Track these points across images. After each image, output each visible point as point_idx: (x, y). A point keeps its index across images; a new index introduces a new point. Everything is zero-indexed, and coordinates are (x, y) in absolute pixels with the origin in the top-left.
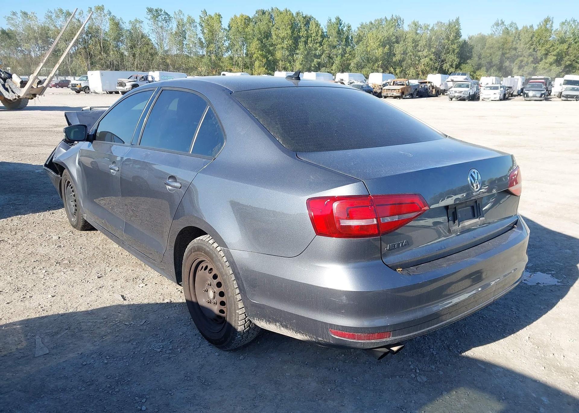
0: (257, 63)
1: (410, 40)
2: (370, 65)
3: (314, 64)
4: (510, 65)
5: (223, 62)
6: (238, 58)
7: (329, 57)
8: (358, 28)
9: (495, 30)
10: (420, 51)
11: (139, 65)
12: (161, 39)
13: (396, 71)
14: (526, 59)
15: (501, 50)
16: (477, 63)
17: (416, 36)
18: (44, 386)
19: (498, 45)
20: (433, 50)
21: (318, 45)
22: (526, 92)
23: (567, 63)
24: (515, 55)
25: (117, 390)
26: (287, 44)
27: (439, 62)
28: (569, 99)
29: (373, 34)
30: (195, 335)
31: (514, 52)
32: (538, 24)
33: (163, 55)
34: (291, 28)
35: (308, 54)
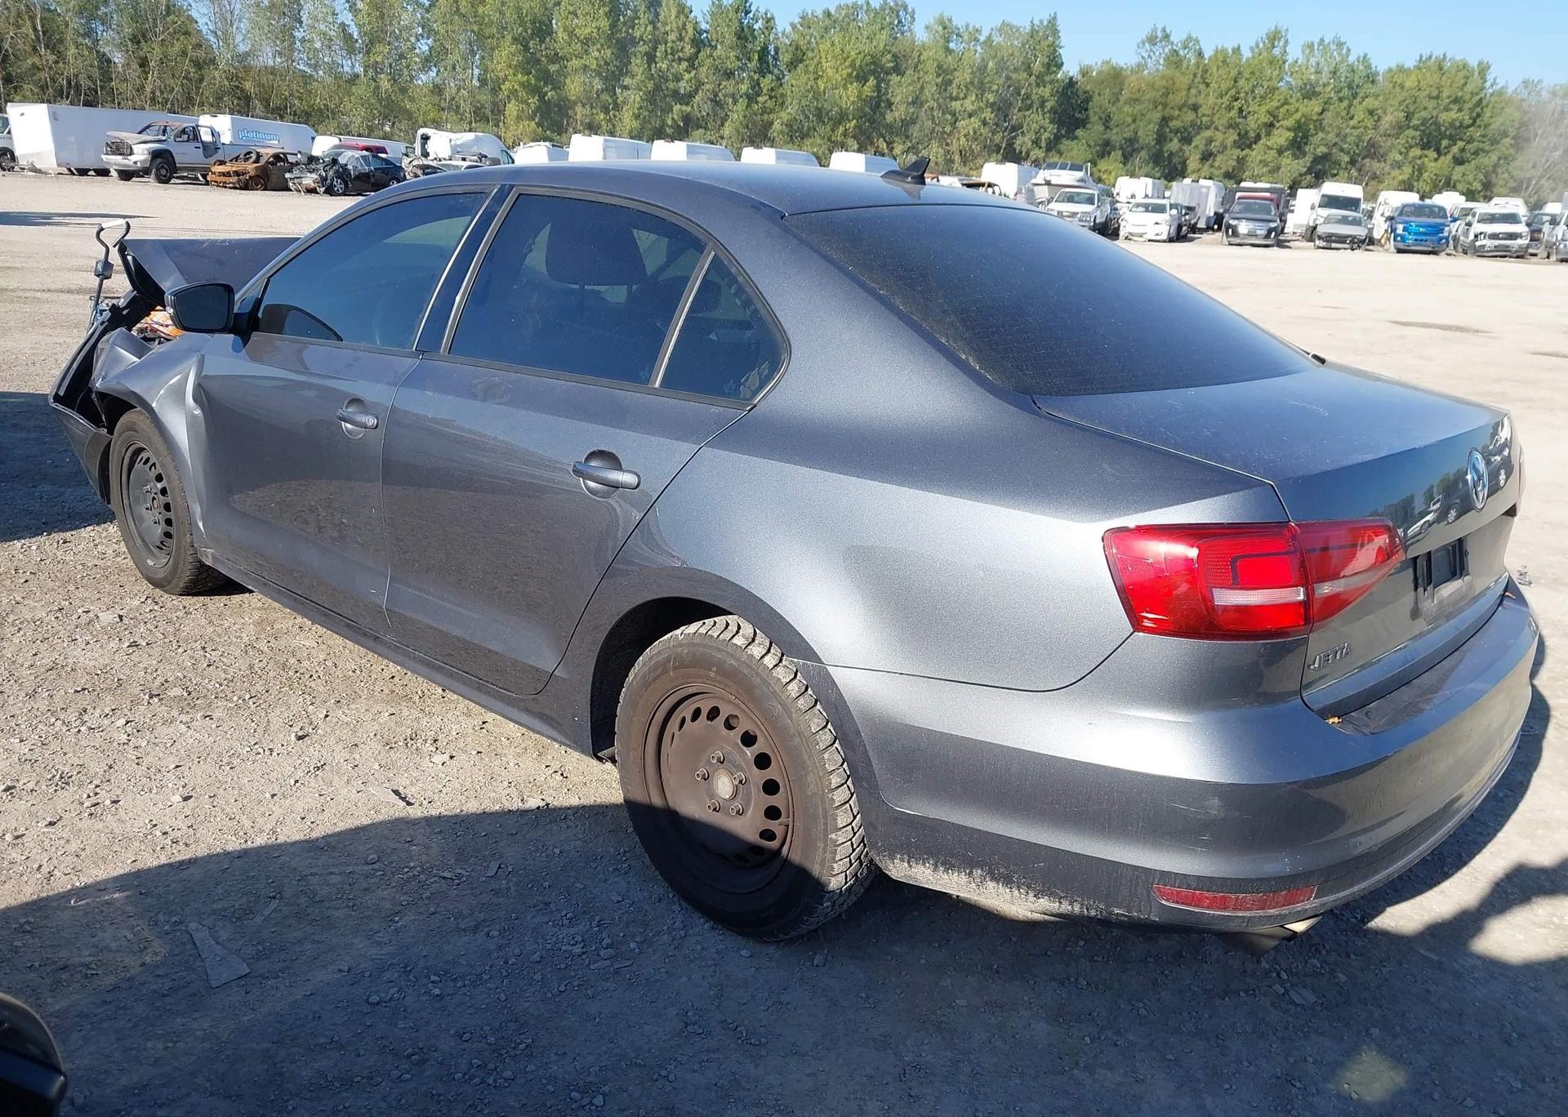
0: (512, 109)
1: (931, 66)
2: (823, 130)
3: (673, 119)
4: (1181, 149)
5: (412, 100)
6: (459, 90)
7: (716, 101)
8: (793, 26)
9: (1146, 55)
10: (956, 99)
11: (158, 93)
12: (226, 21)
13: (893, 148)
14: (1219, 136)
15: (1160, 108)
16: (1099, 138)
17: (946, 56)
18: (281, 1074)
19: (1154, 94)
20: (991, 98)
21: (685, 65)
22: (1232, 222)
23: (1319, 150)
24: (1193, 124)
25: (508, 1074)
26: (597, 59)
27: (1005, 130)
28: (1334, 245)
29: (833, 44)
30: (660, 900)
31: (1190, 116)
32: (1253, 44)
33: (234, 68)
34: (608, 15)
35: (657, 88)
